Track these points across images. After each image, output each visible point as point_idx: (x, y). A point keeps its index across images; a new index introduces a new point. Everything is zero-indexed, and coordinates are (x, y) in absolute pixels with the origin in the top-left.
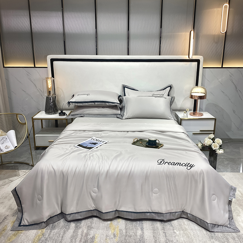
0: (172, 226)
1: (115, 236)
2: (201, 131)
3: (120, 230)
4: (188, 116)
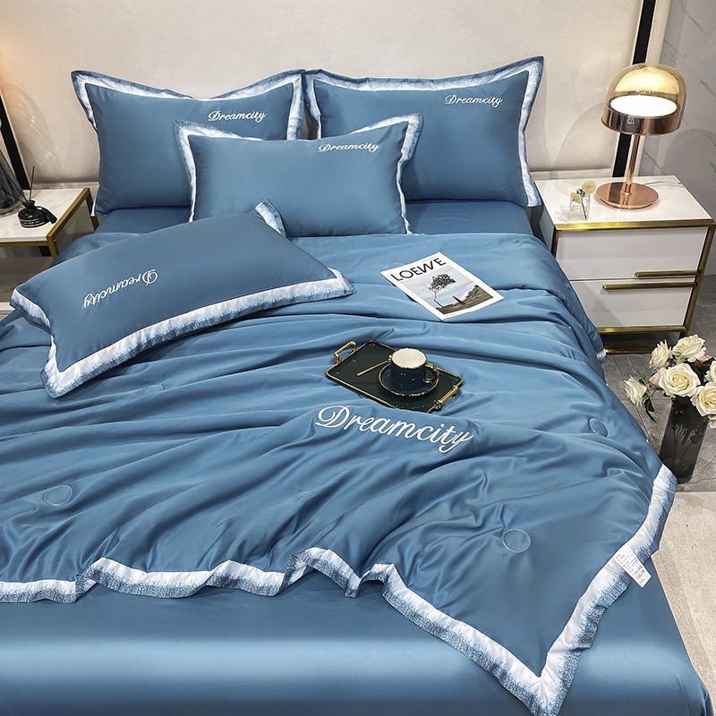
2: (641, 276)
4: (590, 214)
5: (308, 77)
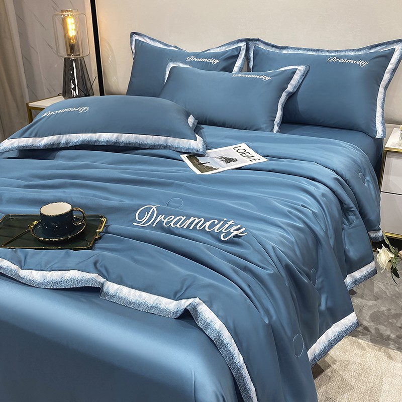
5: (250, 43)
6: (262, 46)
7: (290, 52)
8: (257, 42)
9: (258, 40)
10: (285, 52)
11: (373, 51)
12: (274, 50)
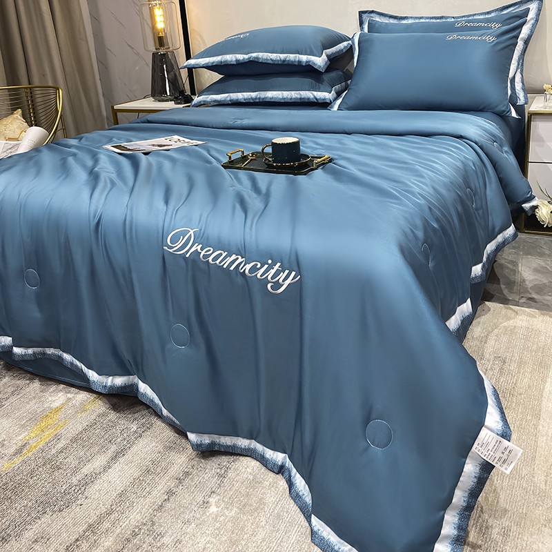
0: (222, 476)
1: (19, 452)
3: (58, 437)
5: (364, 16)
6: (377, 19)
7: (410, 21)
8: (372, 15)
9: (373, 12)
10: (404, 22)
11: (505, 12)
12: (392, 21)
